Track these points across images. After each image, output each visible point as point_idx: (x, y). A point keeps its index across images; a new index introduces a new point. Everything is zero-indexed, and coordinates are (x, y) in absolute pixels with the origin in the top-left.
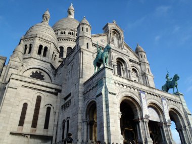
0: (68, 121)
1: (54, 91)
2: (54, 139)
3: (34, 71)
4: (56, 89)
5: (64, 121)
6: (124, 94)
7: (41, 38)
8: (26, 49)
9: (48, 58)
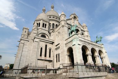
0: (59, 55)
1: (51, 43)
2: (53, 61)
3: (42, 34)
4: (52, 42)
5: (57, 54)
6: (83, 45)
7: (43, 20)
8: (38, 25)
9: (47, 29)
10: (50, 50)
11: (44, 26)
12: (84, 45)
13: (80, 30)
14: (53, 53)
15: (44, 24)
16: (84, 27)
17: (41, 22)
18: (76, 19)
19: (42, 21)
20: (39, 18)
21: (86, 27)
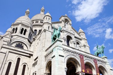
0: (36, 74)
3: (18, 43)
6: (69, 57)
7: (23, 25)
8: (15, 31)
9: (27, 36)
10: (25, 66)
11: (23, 32)
12: (73, 57)
13: (73, 37)
14: (29, 72)
15: (23, 29)
16: (81, 33)
17: (19, 27)
18: (69, 23)
19: (20, 25)
20: (18, 22)
21: (83, 34)
